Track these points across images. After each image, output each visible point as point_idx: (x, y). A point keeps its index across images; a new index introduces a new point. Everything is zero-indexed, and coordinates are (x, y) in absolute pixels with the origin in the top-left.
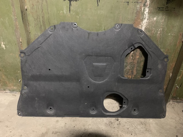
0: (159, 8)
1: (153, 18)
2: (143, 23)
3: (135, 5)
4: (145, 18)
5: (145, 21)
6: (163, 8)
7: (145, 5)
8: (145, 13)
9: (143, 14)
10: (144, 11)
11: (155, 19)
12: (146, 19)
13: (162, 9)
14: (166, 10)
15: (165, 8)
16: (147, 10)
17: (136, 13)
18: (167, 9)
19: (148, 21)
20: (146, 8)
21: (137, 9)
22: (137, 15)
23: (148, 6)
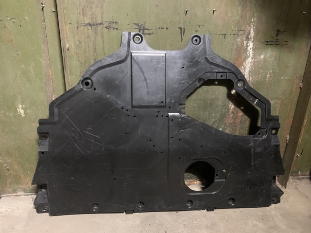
0: (267, 42)
1: (260, 56)
2: (246, 63)
3: (235, 38)
4: (249, 56)
5: (249, 61)
6: (272, 41)
7: (248, 39)
8: (249, 48)
9: (246, 50)
10: (247, 46)
11: (262, 57)
12: (251, 58)
13: (270, 43)
14: (276, 45)
15: (274, 41)
16: (251, 45)
17: (236, 49)
18: (277, 43)
19: (253, 60)
20: (249, 42)
21: (238, 44)
22: (237, 52)
23: (252, 40)
